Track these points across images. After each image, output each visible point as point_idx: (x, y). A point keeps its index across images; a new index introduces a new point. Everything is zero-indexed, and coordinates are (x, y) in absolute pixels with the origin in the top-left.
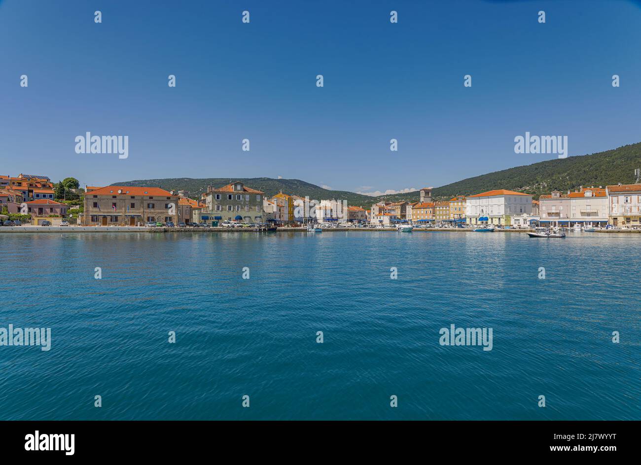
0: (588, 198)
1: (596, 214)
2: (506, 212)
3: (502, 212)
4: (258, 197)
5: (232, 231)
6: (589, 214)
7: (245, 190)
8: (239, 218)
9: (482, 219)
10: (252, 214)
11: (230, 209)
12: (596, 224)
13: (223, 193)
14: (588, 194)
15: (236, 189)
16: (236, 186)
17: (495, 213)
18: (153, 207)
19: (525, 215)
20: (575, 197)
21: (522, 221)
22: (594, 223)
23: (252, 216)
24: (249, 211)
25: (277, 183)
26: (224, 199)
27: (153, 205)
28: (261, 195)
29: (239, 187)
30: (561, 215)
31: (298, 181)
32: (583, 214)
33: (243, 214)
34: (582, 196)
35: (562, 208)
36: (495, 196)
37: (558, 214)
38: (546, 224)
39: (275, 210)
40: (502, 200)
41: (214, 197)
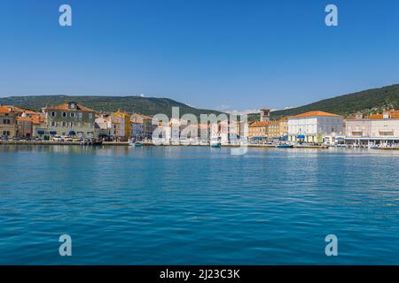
0: (385, 119)
1: (391, 133)
2: (318, 131)
3: (316, 131)
4: (91, 115)
5: (62, 144)
6: (386, 134)
7: (78, 108)
8: (73, 133)
9: (299, 137)
10: (85, 130)
11: (64, 125)
12: (390, 142)
13: (58, 111)
14: (386, 116)
15: (69, 107)
16: (70, 104)
17: (310, 132)
18: (9, 122)
19: (334, 134)
20: (375, 119)
21: (331, 139)
22: (388, 141)
23: (85, 131)
24: (82, 127)
25: (147, 101)
26: (59, 116)
27: (9, 121)
28: (94, 113)
29: (73, 106)
30: (363, 134)
31: (167, 99)
32: (381, 133)
33: (76, 129)
34: (381, 118)
35: (363, 128)
36: (309, 117)
37: (360, 133)
38: (350, 142)
39: (109, 126)
40: (314, 121)
41: (49, 114)
